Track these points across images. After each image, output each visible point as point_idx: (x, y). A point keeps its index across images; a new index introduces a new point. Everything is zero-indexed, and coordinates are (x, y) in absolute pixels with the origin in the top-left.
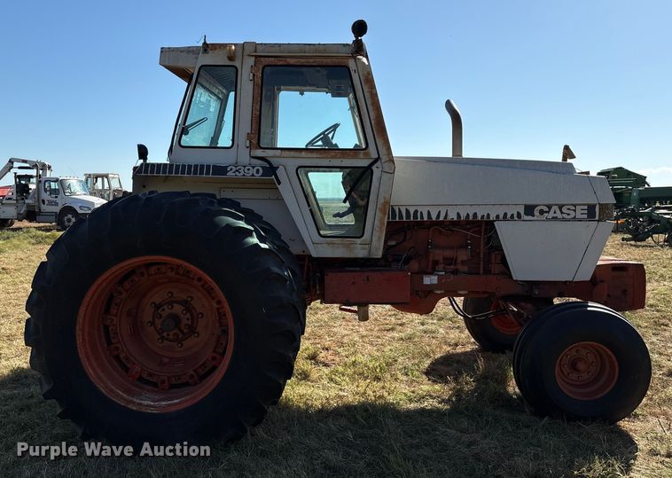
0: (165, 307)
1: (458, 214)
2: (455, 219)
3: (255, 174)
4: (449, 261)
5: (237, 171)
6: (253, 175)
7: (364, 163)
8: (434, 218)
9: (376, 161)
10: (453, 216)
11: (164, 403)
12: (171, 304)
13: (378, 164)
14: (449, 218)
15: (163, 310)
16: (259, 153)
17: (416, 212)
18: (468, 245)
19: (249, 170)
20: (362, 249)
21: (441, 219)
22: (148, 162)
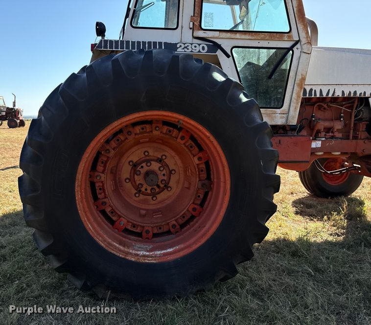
0: (144, 164)
1: (343, 92)
2: (341, 96)
3: (201, 51)
4: (328, 130)
5: (186, 47)
6: (199, 51)
7: (287, 45)
8: (324, 95)
9: (297, 42)
10: (339, 94)
11: (159, 252)
12: (148, 161)
13: (298, 46)
14: (336, 95)
15: (142, 167)
16: (201, 34)
17: (311, 90)
18: (341, 117)
19: (195, 47)
20: (282, 118)
21: (330, 95)
22: (105, 38)
